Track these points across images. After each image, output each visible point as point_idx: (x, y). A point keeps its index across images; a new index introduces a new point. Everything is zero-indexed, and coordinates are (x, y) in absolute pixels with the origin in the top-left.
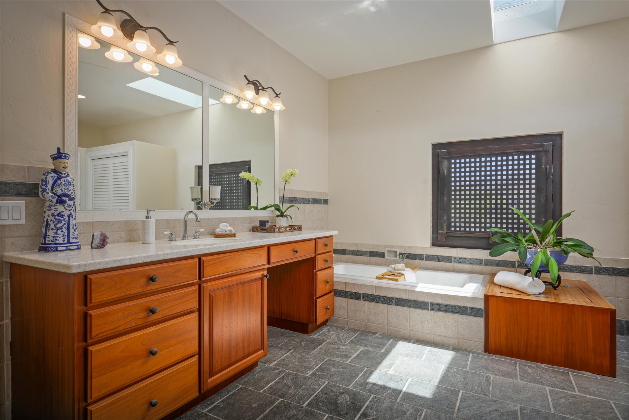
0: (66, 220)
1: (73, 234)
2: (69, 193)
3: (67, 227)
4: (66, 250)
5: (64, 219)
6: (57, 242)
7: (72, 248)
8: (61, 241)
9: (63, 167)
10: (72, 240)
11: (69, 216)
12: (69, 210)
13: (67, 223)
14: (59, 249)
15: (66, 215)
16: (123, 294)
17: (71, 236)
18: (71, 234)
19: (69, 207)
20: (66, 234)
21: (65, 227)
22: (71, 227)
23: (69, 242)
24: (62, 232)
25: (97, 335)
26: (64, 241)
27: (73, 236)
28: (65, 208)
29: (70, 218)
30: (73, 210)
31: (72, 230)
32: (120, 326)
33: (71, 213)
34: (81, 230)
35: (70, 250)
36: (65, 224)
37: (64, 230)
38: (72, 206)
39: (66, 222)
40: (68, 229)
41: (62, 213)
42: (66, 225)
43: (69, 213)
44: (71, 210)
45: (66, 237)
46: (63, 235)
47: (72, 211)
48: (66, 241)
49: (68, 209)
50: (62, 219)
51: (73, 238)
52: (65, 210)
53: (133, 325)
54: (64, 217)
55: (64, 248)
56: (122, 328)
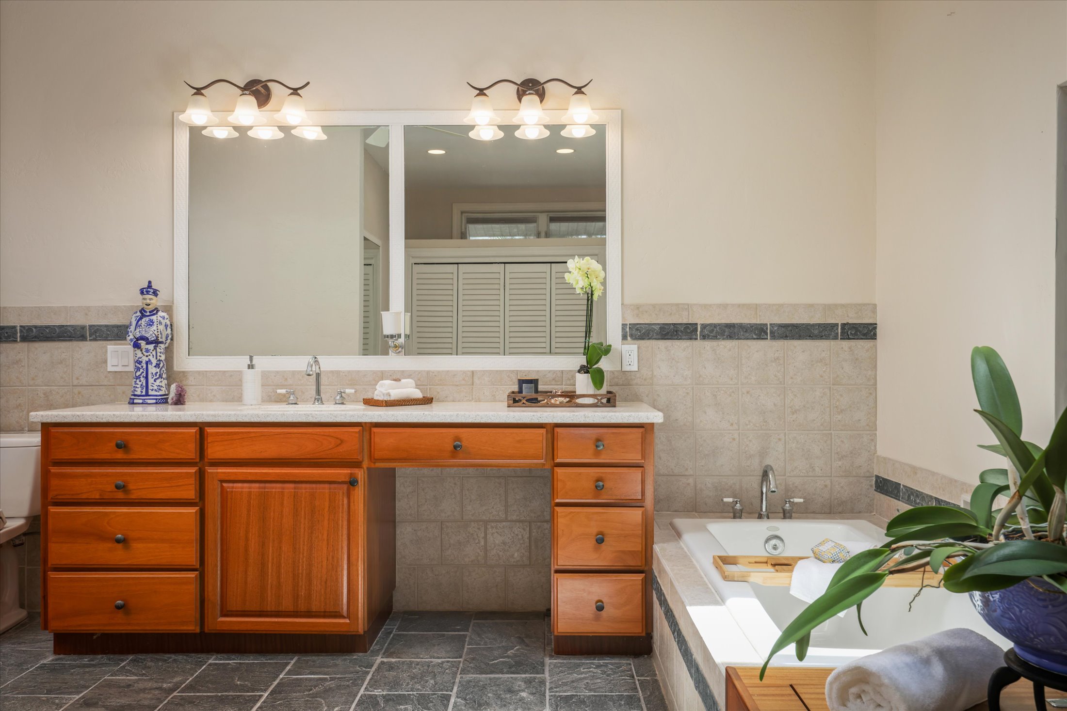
0: (144, 368)
1: (153, 385)
2: (147, 335)
3: (145, 376)
4: (142, 403)
5: (142, 367)
6: (136, 393)
7: (149, 401)
8: (138, 393)
9: (146, 305)
10: (150, 393)
11: (147, 363)
12: (147, 356)
13: (145, 371)
14: (136, 401)
15: (144, 362)
16: (86, 457)
17: (150, 387)
18: (150, 384)
19: (147, 352)
20: (144, 384)
21: (143, 376)
22: (150, 376)
23: (147, 394)
24: (140, 381)
25: (56, 496)
26: (142, 392)
27: (152, 388)
28: (142, 353)
29: (149, 365)
30: (153, 356)
31: (151, 381)
32: (82, 493)
33: (149, 359)
34: (191, 381)
35: (147, 403)
36: (143, 372)
37: (142, 379)
38: (151, 351)
39: (143, 369)
40: (147, 378)
41: (140, 359)
42: (144, 374)
43: (147, 360)
44: (150, 355)
45: (145, 388)
46: (141, 385)
47: (151, 357)
48: (144, 393)
49: (146, 354)
50: (140, 366)
51: (152, 390)
52: (142, 355)
53: (97, 497)
54: (142, 365)
55: (141, 401)
56: (84, 496)
